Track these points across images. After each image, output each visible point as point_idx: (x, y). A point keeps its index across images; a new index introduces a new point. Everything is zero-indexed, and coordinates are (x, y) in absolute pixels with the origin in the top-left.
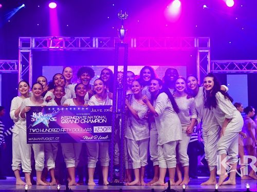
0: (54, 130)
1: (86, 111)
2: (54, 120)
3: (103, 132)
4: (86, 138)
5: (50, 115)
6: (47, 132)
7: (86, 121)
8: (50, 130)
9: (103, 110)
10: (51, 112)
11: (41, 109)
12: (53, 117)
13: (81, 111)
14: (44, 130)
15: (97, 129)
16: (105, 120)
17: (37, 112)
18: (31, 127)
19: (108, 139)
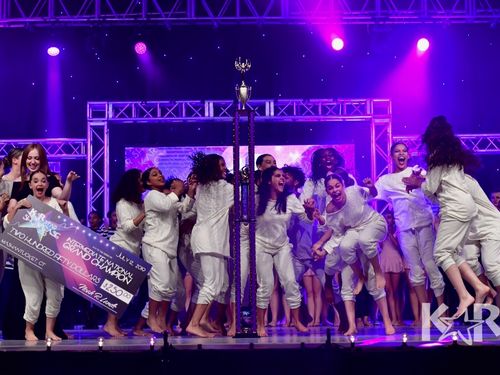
0: (45, 250)
1: (108, 250)
2: (55, 235)
3: (114, 295)
4: (85, 288)
5: (54, 227)
6: (34, 246)
7: (101, 264)
8: (40, 247)
9: (135, 264)
10: (59, 222)
11: (47, 211)
12: (57, 231)
13: (102, 247)
14: (32, 242)
15: (108, 286)
16: (129, 279)
17: (39, 212)
18: (16, 227)
19: (115, 309)
